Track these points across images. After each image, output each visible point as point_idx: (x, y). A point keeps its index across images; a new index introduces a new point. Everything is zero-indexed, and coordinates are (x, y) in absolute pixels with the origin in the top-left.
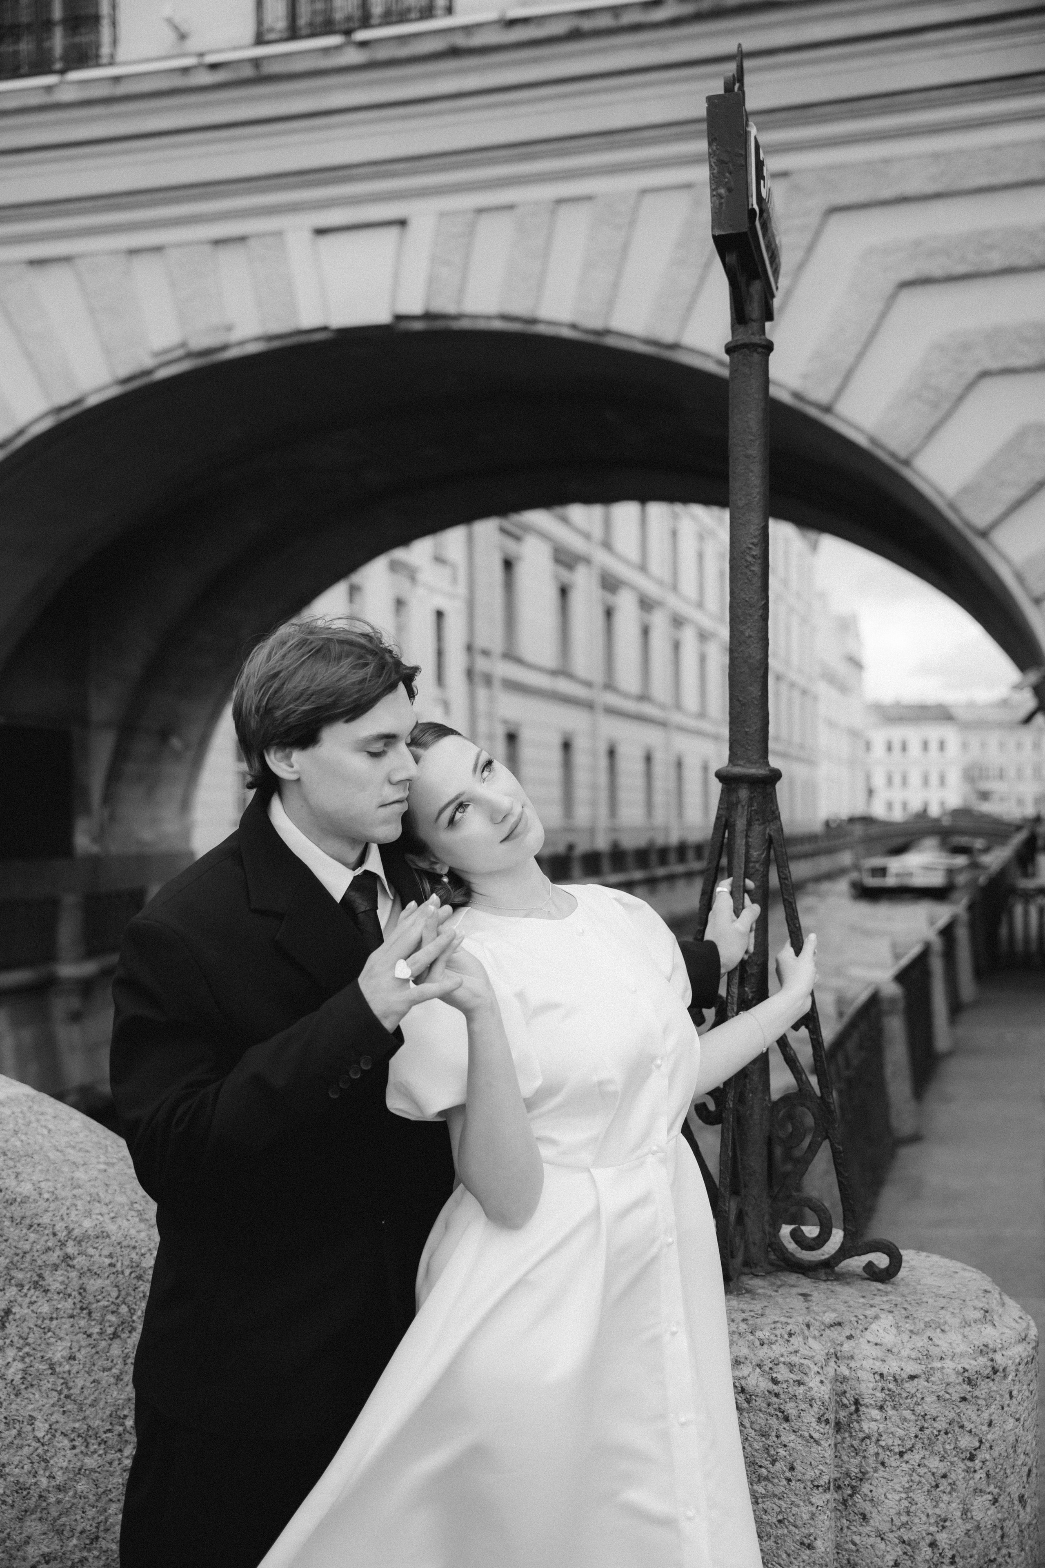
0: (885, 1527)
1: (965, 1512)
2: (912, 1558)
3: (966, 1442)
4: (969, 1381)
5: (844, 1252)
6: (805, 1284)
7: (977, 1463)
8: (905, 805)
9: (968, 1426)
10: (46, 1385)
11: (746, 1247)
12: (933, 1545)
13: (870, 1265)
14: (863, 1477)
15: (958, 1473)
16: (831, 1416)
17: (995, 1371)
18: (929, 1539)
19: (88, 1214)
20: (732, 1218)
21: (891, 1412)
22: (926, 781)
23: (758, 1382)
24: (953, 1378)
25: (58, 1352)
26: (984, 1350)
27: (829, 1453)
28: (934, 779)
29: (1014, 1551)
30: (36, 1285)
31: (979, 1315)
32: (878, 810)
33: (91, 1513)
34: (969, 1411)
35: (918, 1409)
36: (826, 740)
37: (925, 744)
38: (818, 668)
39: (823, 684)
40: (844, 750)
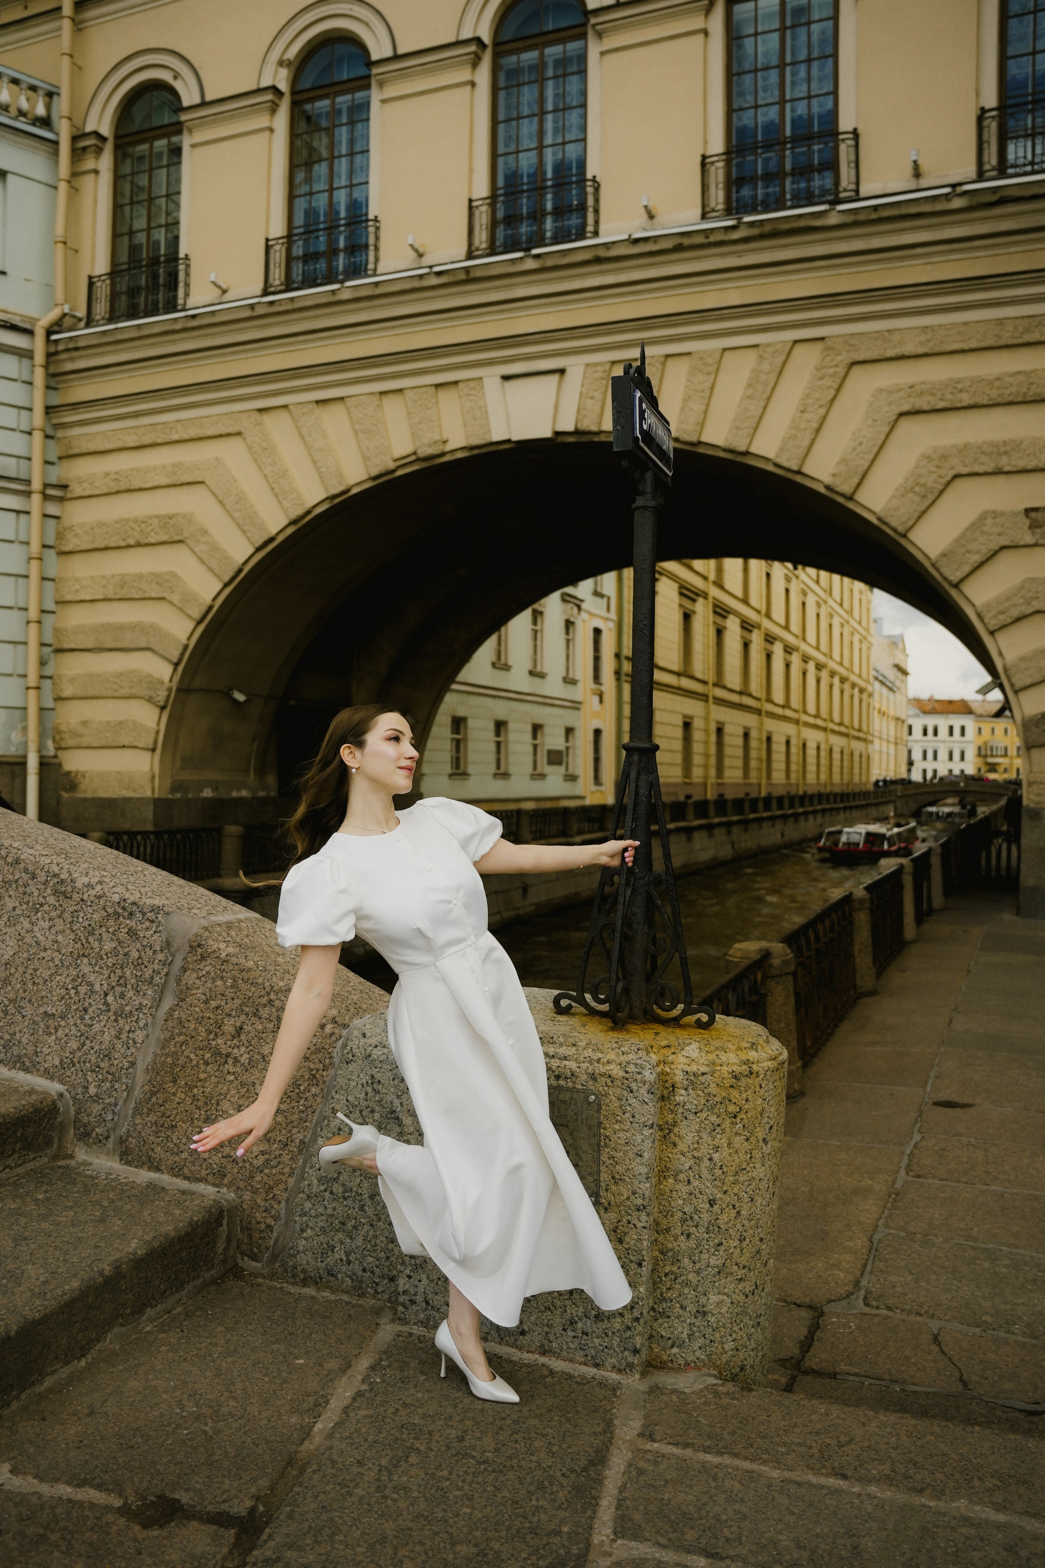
0: (685, 1150)
1: (729, 1144)
2: (699, 1166)
3: (732, 1108)
4: (736, 1077)
5: (684, 1013)
6: (660, 1028)
7: (738, 1120)
8: (935, 772)
9: (734, 1100)
11: (631, 1009)
12: (710, 1159)
13: (699, 1020)
14: (675, 1124)
15: (727, 1123)
16: (657, 1092)
17: (751, 1073)
18: (708, 1157)
19: (282, 979)
21: (691, 1092)
22: (951, 758)
23: (617, 1072)
24: (726, 1075)
26: (747, 1062)
27: (655, 1111)
28: (957, 756)
29: (758, 1166)
30: (255, 1015)
31: (749, 1045)
32: (916, 776)
33: (284, 1132)
34: (735, 1093)
35: (706, 1091)
36: (878, 725)
37: (951, 729)
38: (873, 673)
39: (877, 685)
40: (892, 733)
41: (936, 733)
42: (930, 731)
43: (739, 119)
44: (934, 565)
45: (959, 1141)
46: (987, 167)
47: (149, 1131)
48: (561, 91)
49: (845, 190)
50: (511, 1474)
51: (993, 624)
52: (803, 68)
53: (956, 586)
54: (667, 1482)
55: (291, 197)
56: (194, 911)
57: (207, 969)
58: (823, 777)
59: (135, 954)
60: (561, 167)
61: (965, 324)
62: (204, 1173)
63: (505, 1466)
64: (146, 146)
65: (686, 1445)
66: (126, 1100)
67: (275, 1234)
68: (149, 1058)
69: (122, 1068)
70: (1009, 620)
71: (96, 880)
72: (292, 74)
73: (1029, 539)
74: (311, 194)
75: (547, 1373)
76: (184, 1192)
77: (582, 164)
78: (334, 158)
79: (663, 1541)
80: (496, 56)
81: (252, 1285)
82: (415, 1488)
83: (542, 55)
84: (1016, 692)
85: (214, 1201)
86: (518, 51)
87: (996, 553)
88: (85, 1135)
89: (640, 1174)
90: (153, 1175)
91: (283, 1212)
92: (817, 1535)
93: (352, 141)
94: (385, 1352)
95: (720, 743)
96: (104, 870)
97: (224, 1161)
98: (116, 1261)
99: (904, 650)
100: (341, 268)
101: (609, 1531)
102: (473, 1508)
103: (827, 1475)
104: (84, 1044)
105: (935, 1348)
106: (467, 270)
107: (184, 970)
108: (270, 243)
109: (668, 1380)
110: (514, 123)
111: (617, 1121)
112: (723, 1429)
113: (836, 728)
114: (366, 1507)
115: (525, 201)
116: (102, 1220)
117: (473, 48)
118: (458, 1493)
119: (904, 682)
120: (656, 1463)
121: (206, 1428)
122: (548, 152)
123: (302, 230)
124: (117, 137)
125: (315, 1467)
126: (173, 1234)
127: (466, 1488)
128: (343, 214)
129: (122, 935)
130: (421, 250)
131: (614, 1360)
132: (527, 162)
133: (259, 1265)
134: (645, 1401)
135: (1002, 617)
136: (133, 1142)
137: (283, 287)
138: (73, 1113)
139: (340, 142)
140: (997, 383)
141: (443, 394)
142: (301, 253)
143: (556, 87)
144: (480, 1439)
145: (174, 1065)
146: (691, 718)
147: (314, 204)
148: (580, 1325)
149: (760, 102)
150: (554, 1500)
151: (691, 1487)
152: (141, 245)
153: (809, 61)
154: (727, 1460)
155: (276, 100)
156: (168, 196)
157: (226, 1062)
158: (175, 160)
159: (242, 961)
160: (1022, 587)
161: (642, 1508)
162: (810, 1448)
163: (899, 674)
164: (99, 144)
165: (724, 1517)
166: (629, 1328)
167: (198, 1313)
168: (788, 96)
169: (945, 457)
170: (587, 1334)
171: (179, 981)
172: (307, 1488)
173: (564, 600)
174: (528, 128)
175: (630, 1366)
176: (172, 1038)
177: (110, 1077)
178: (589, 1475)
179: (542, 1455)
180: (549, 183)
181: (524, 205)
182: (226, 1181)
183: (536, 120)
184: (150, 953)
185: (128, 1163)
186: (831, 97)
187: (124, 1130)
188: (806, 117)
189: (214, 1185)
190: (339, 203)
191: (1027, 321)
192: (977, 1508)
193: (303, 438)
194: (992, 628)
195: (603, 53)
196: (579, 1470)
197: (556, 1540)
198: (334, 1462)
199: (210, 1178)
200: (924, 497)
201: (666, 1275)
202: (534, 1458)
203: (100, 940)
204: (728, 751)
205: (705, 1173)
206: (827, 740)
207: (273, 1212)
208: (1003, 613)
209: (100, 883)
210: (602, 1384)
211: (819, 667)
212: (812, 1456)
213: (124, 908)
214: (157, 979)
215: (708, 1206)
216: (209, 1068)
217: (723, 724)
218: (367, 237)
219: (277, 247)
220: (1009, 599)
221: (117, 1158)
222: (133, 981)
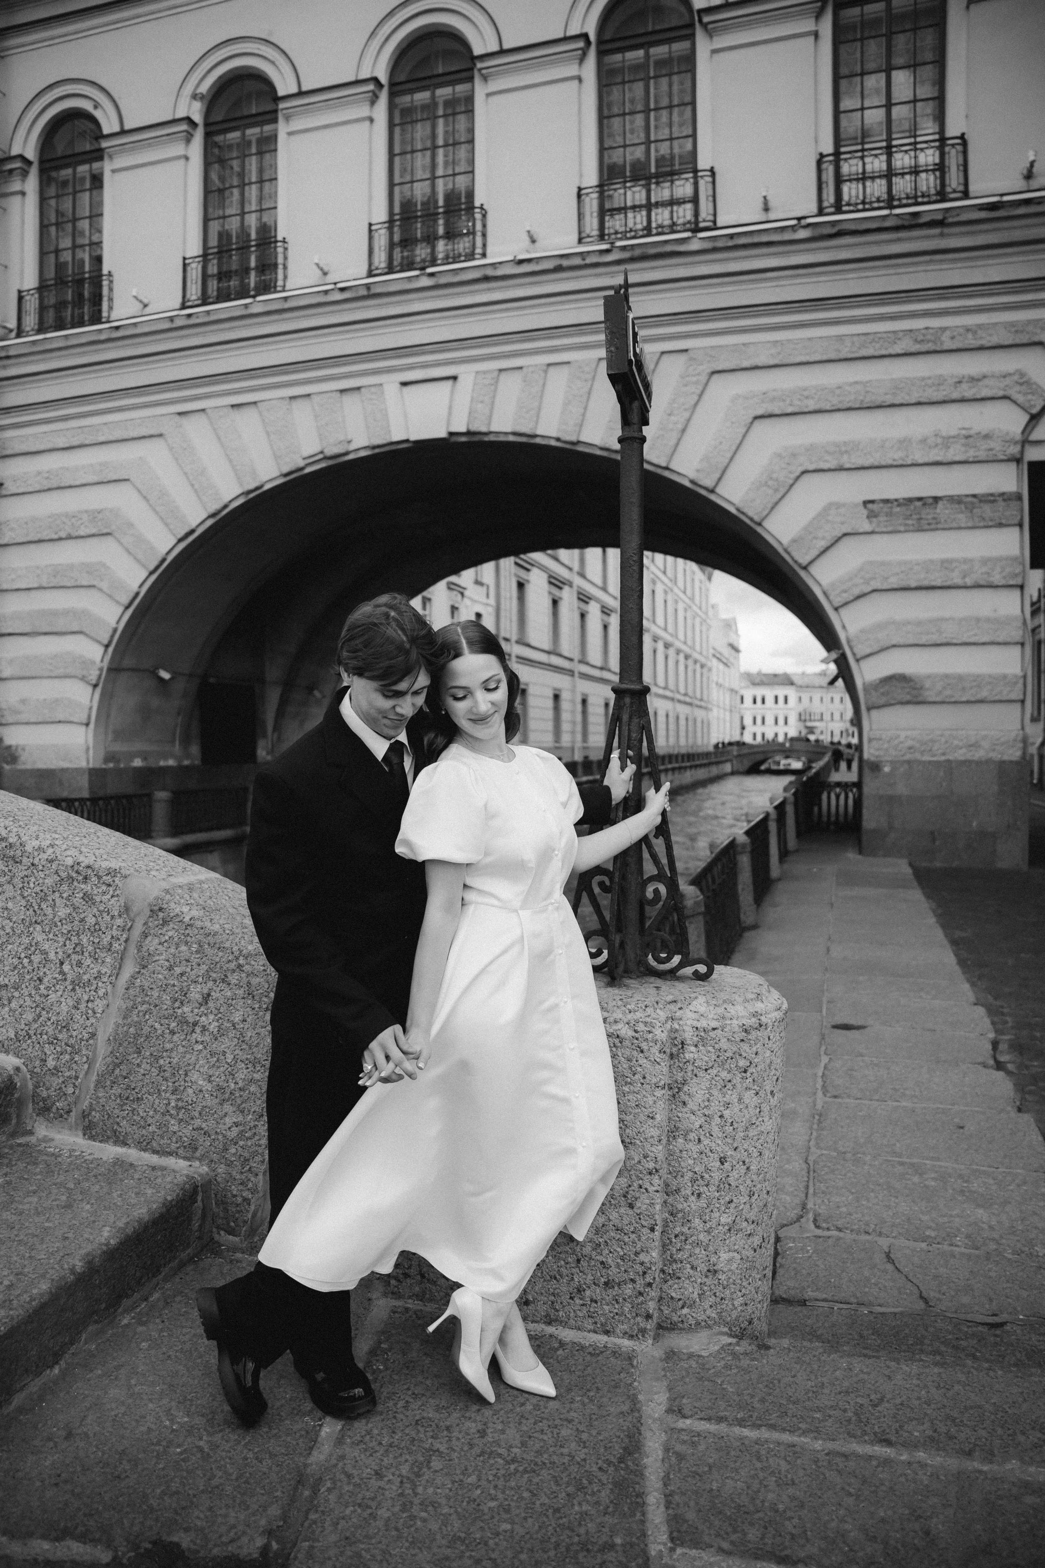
0: (695, 1108)
1: (740, 1100)
2: (710, 1124)
3: (742, 1063)
4: (746, 1031)
5: (681, 965)
6: (658, 982)
7: (748, 1074)
8: (763, 735)
9: (744, 1054)
10: (231, 1035)
11: (626, 963)
12: (721, 1116)
13: (697, 971)
14: (685, 1082)
15: (737, 1080)
16: (668, 1051)
17: (761, 1025)
18: (719, 1114)
20: (617, 945)
21: (701, 1048)
22: (776, 722)
23: (625, 1031)
24: (737, 1029)
25: (237, 1017)
26: (755, 1014)
27: (665, 1070)
28: (781, 721)
29: (766, 1119)
30: (223, 981)
31: (754, 996)
32: (748, 739)
34: (745, 1047)
35: (717, 1046)
36: (716, 695)
37: (776, 698)
38: (711, 651)
39: (715, 661)
40: (727, 702)
41: (763, 702)
42: (759, 700)
43: (610, 157)
44: (786, 550)
45: (863, 1061)
46: (826, 204)
47: (113, 1104)
48: (450, 128)
49: (704, 221)
50: (544, 1472)
51: (837, 601)
52: (664, 113)
53: (805, 568)
54: (710, 1467)
55: (206, 220)
56: (153, 873)
57: (170, 933)
58: (672, 740)
59: (91, 920)
60: (451, 197)
61: (810, 339)
62: (174, 1146)
63: (536, 1464)
64: (70, 171)
65: (720, 1420)
66: (87, 1073)
67: (253, 1207)
68: (110, 1029)
69: (81, 1040)
70: (851, 598)
71: (48, 843)
72: (205, 106)
73: (867, 527)
74: (224, 217)
75: (556, 1345)
76: (154, 1168)
77: (470, 195)
78: (245, 185)
79: (725, 1545)
80: (392, 95)
81: (231, 1261)
82: (443, 1501)
83: (433, 96)
84: (858, 660)
85: (187, 1176)
86: (412, 91)
87: (838, 539)
88: (45, 1110)
89: (652, 1137)
90: (119, 1150)
91: (261, 1184)
92: (883, 1520)
93: (261, 170)
94: (383, 1333)
95: (584, 712)
96: (55, 832)
97: (195, 1133)
98: (88, 1254)
99: (737, 631)
100: (252, 285)
101: (664, 1538)
102: (513, 1523)
103: (872, 1443)
104: (40, 1016)
105: (890, 1267)
106: (368, 286)
107: (145, 935)
108: (187, 261)
109: (683, 1342)
110: (409, 156)
111: (626, 1083)
112: (752, 1396)
113: (682, 698)
114: (394, 1533)
115: (419, 225)
116: (68, 1206)
117: (371, 87)
118: (492, 1504)
119: (737, 659)
120: (694, 1444)
121: (201, 1443)
122: (440, 183)
123: (216, 250)
124: (42, 162)
125: (329, 1484)
126: (147, 1218)
127: (500, 1496)
128: (253, 236)
129: (77, 900)
130: (326, 269)
131: (625, 1327)
132: (420, 191)
133: (237, 1239)
134: (664, 1369)
135: (844, 595)
136: (96, 1116)
137: (199, 302)
138: (30, 1086)
139: (250, 171)
140: (838, 392)
141: (348, 399)
142: (215, 271)
143: (446, 124)
144: (503, 1432)
145: (137, 1036)
146: (559, 690)
147: (227, 227)
148: (588, 1293)
149: (628, 142)
150: (597, 1503)
151: (736, 1470)
152: (66, 263)
153: (670, 107)
154: (764, 1434)
155: (191, 131)
156: (90, 217)
157: (193, 1031)
158: (97, 184)
159: (208, 924)
160: (861, 569)
161: (692, 1504)
162: (845, 1411)
163: (733, 652)
164: (25, 167)
165: (781, 1507)
166: (641, 1294)
167: (178, 1299)
168: (652, 138)
169: (794, 455)
170: (596, 1302)
171: (139, 948)
172: (323, 1513)
173: (449, 588)
174: (421, 161)
175: (643, 1331)
176: (134, 1007)
177: (69, 1049)
178: (627, 1467)
179: (573, 1445)
180: (441, 210)
181: (419, 230)
182: (198, 1154)
183: (428, 153)
184: (108, 918)
185: (92, 1138)
186: (690, 140)
187: (87, 1103)
188: (668, 157)
189: (186, 1158)
190: (250, 227)
191: (863, 338)
192: (1032, 1469)
193: (219, 438)
194: (836, 605)
195: (488, 95)
196: (615, 1461)
197: (610, 1556)
198: (349, 1476)
199: (181, 1151)
200: (776, 490)
201: (676, 1236)
202: (565, 1451)
203: (54, 906)
204: (591, 719)
205: (716, 1131)
206: (675, 709)
207: (250, 1185)
208: (845, 591)
209: (52, 846)
210: (616, 1353)
211: (667, 646)
212: (849, 1421)
213: (78, 872)
214: (116, 946)
215: (719, 1163)
216: (175, 1038)
217: (586, 695)
218: (276, 258)
219: (194, 265)
220: (850, 579)
221: (80, 1133)
222: (90, 948)
